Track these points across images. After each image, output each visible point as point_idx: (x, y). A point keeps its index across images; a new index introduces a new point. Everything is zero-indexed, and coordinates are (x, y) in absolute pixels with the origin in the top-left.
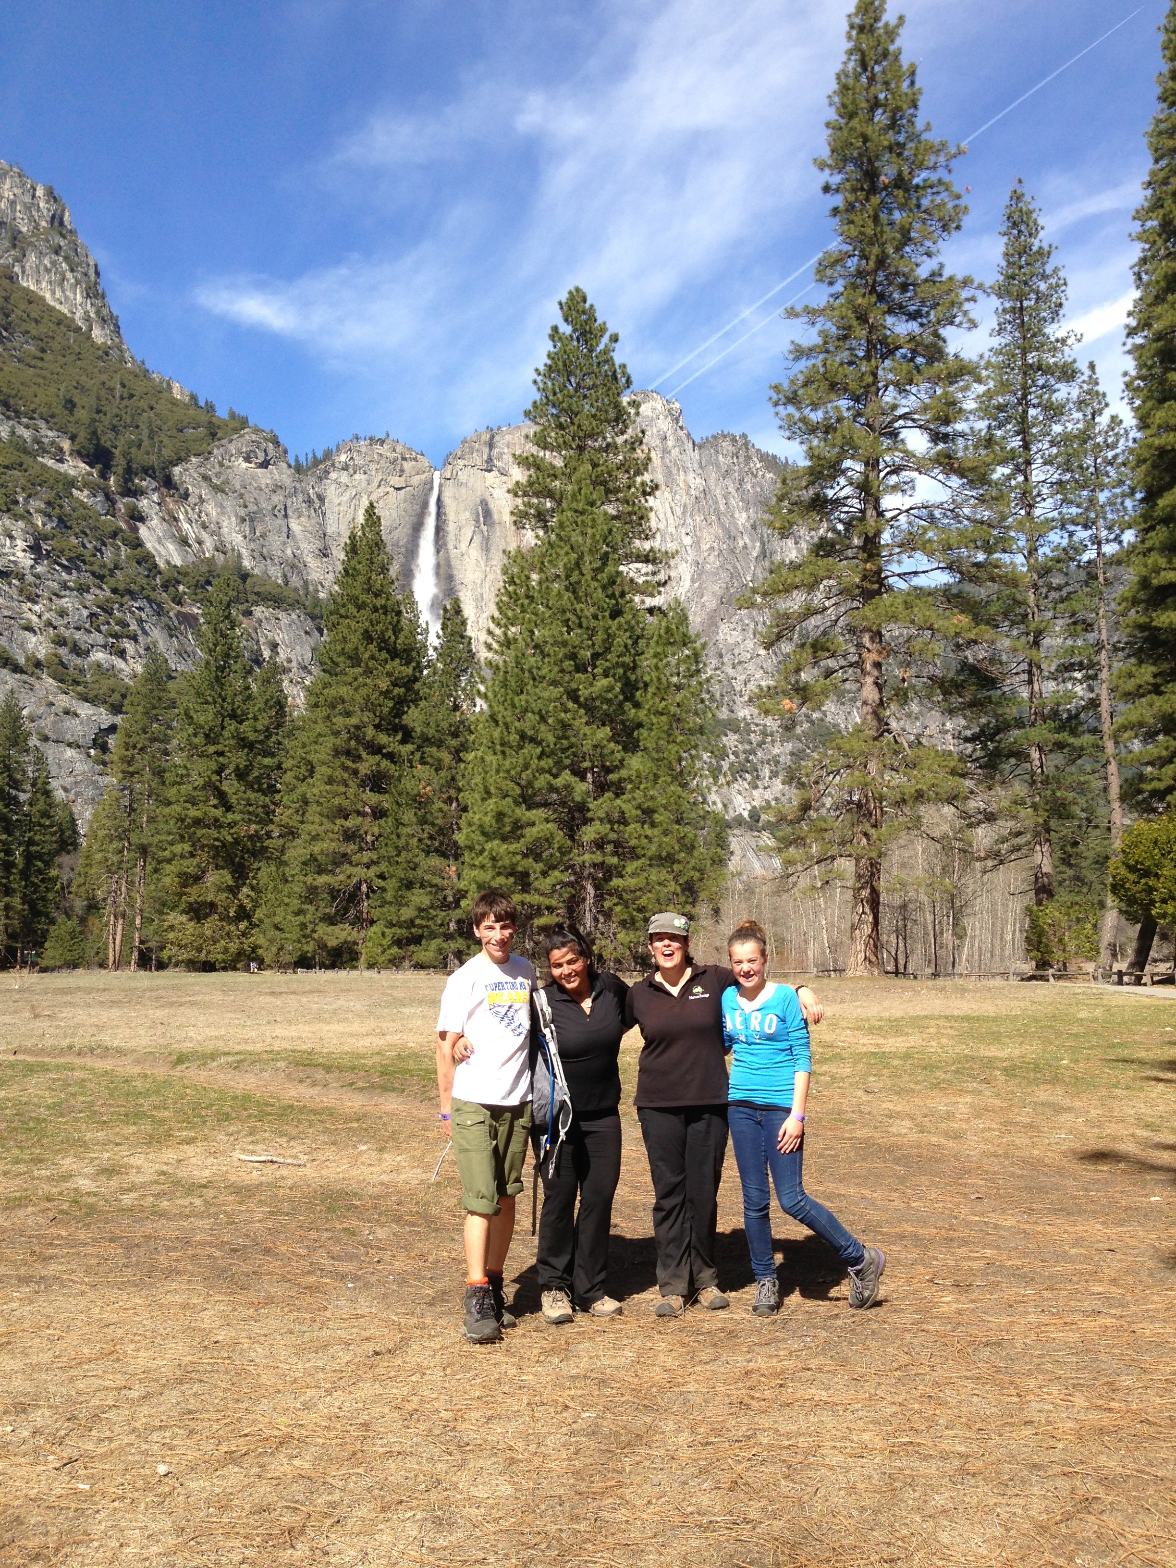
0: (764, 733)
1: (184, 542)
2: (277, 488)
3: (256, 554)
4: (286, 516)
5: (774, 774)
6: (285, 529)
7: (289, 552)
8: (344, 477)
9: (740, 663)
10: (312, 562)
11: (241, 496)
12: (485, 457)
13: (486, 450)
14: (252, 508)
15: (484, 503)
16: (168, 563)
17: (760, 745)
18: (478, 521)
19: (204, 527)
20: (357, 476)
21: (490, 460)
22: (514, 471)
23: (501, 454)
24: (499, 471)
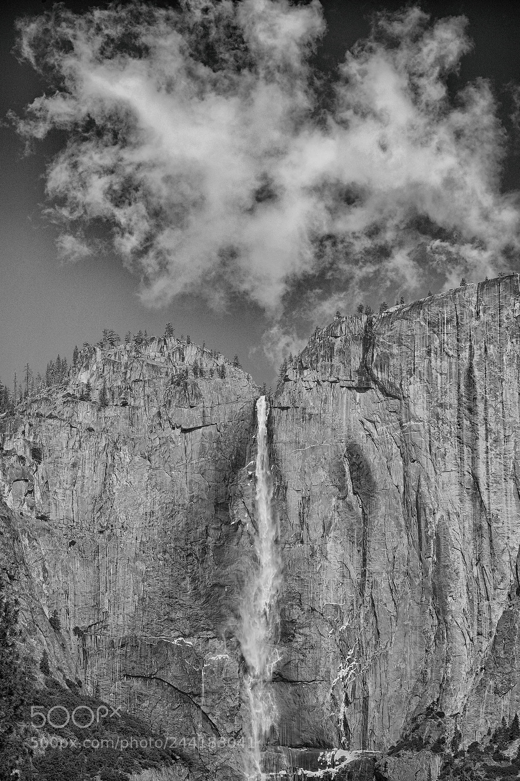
8: (85, 414)
12: (356, 364)
13: (357, 350)
15: (353, 452)
18: (342, 488)
20: (110, 412)
21: (365, 369)
22: (414, 389)
23: (386, 358)
24: (383, 390)
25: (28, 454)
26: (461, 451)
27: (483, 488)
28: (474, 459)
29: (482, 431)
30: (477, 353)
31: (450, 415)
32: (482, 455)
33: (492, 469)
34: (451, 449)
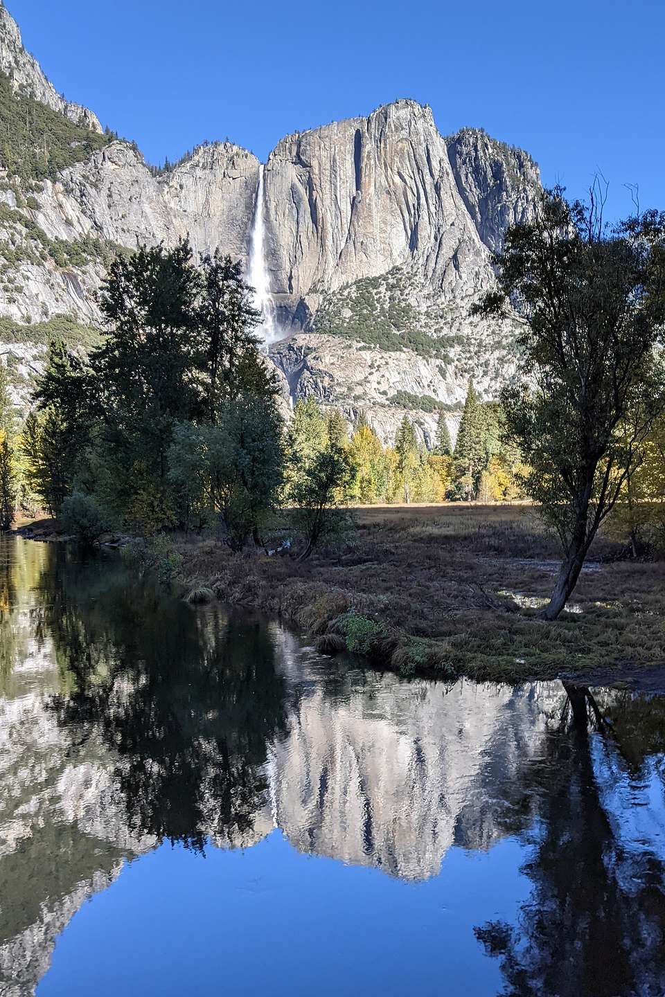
0: (480, 345)
1: (68, 223)
3: (120, 230)
4: (141, 202)
5: (485, 373)
6: (140, 212)
7: (143, 227)
8: (198, 172)
12: (294, 153)
13: (295, 148)
14: (116, 197)
16: (56, 238)
17: (477, 353)
19: (83, 212)
20: (207, 171)
21: (298, 156)
22: (315, 163)
23: (305, 151)
24: (304, 164)
25: (178, 187)
26: (331, 186)
27: (339, 200)
28: (335, 190)
29: (338, 178)
30: (337, 149)
31: (327, 173)
32: (338, 188)
34: (328, 186)
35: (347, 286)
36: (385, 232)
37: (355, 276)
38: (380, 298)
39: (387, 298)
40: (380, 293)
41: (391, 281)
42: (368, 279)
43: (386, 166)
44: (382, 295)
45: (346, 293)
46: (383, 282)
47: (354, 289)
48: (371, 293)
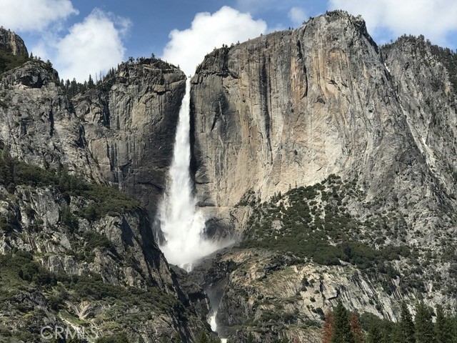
0: (429, 257)
2: (45, 100)
4: (51, 120)
5: (436, 287)
6: (49, 129)
7: (51, 144)
9: (411, 204)
10: (69, 151)
11: (18, 108)
14: (25, 115)
15: (222, 99)
17: (425, 265)
18: (218, 111)
21: (225, 68)
22: (243, 74)
23: (233, 63)
24: (232, 75)
26: (261, 97)
27: (269, 110)
28: (266, 100)
29: (268, 89)
30: (266, 61)
31: (256, 83)
32: (269, 99)
33: (272, 103)
34: (258, 96)
35: (280, 197)
36: (319, 140)
37: (288, 187)
38: (315, 208)
39: (323, 208)
40: (316, 203)
41: (326, 190)
42: (302, 188)
43: (318, 75)
44: (317, 205)
45: (278, 204)
46: (318, 191)
47: (287, 200)
48: (305, 203)
